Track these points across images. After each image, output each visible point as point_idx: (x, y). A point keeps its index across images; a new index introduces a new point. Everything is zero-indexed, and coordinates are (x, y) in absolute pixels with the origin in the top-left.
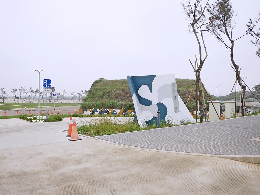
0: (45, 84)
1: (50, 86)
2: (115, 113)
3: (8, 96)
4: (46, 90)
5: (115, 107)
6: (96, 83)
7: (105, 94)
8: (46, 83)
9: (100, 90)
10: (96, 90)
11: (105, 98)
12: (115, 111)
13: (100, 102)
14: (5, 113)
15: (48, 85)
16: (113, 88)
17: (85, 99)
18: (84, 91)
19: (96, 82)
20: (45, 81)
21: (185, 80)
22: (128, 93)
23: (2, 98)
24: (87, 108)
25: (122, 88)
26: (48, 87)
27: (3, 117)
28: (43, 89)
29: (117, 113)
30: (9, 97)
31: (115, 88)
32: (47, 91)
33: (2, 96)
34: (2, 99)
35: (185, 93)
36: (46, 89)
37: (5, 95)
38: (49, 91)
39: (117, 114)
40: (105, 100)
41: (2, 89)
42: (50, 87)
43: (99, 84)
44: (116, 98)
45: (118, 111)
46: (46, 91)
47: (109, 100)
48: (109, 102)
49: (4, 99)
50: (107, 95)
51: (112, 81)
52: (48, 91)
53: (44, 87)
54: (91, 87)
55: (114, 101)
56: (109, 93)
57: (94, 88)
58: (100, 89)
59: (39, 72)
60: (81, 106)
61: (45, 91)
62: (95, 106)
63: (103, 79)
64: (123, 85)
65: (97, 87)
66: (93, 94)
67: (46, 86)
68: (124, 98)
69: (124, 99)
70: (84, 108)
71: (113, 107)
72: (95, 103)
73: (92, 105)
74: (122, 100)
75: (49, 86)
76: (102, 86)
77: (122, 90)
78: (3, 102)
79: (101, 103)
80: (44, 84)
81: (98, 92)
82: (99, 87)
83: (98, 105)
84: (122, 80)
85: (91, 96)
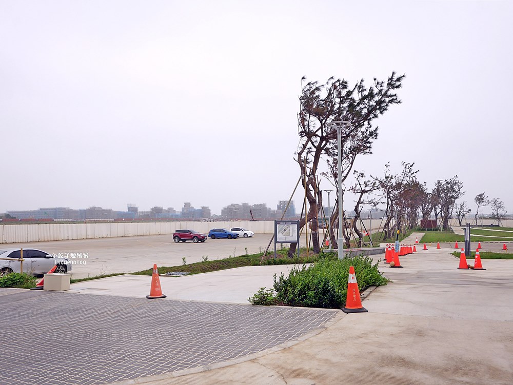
3: (508, 213)
14: (505, 247)
23: (497, 216)
27: (502, 255)
30: (509, 216)
33: (495, 214)
34: (496, 219)
37: (501, 212)
41: (496, 199)
49: (499, 219)
78: (499, 226)
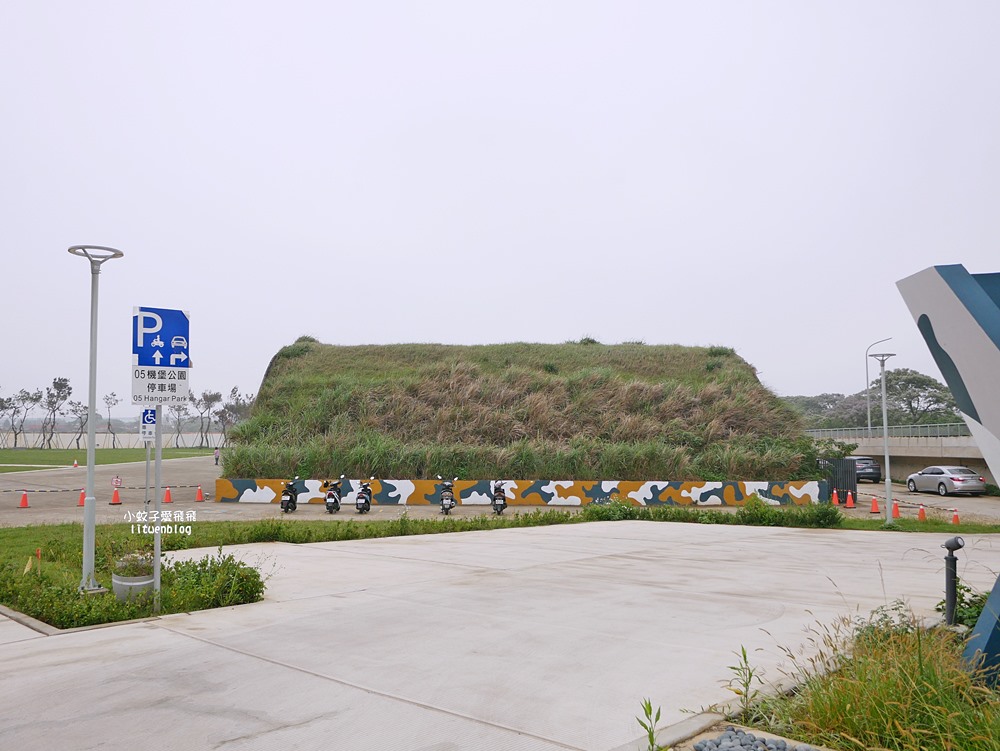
0: (148, 338)
1: (183, 357)
2: (392, 495)
4: (152, 387)
5: (389, 469)
6: (288, 356)
7: (337, 410)
8: (154, 336)
9: (313, 390)
10: (290, 389)
11: (339, 424)
12: (394, 489)
13: (316, 445)
15: (167, 351)
16: (372, 380)
17: (244, 432)
18: (198, 396)
19: (285, 355)
20: (149, 323)
21: (668, 348)
22: (441, 406)
24: (254, 477)
25: (410, 380)
26: (165, 362)
28: (137, 375)
29: (399, 496)
31: (381, 381)
32: (162, 388)
35: (686, 402)
36: (152, 374)
38: (173, 388)
39: (403, 500)
40: (341, 437)
42: (179, 363)
43: (300, 362)
44: (391, 426)
45: (404, 488)
46: (157, 393)
47: (358, 435)
48: (359, 448)
50: (346, 414)
51: (357, 349)
52: (167, 393)
53: (139, 364)
54: (267, 375)
55: (385, 441)
56: (353, 403)
57: (278, 382)
58: (307, 386)
59: (92, 262)
60: (226, 467)
61: (145, 392)
62: (293, 463)
63: (313, 340)
64: (412, 368)
65: (292, 377)
66: (278, 408)
67: (158, 356)
68: (425, 426)
69: (426, 432)
70: (242, 475)
71: (384, 469)
72: (295, 451)
73: (283, 460)
74: (417, 435)
75: (173, 358)
76: (317, 371)
77: (413, 391)
79: (323, 450)
80: (140, 344)
81: (304, 400)
82: (303, 376)
83: (312, 462)
84: (399, 345)
85: (270, 416)
